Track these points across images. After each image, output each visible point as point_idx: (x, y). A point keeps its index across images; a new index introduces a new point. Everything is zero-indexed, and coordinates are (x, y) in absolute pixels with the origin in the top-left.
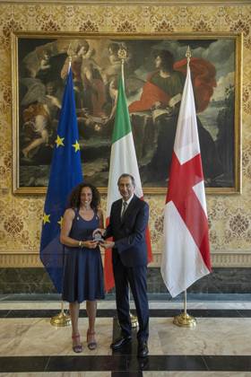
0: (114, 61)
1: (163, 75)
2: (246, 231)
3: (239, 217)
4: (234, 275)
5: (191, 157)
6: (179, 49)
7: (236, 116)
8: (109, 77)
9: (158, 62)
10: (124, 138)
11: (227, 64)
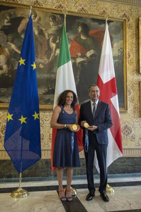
0: (53, 25)
1: (83, 38)
2: (131, 135)
3: (126, 126)
4: (124, 162)
5: (109, 79)
6: (92, 23)
7: (124, 65)
8: (49, 35)
9: (80, 30)
10: (66, 64)
11: (118, 36)
